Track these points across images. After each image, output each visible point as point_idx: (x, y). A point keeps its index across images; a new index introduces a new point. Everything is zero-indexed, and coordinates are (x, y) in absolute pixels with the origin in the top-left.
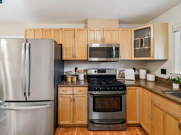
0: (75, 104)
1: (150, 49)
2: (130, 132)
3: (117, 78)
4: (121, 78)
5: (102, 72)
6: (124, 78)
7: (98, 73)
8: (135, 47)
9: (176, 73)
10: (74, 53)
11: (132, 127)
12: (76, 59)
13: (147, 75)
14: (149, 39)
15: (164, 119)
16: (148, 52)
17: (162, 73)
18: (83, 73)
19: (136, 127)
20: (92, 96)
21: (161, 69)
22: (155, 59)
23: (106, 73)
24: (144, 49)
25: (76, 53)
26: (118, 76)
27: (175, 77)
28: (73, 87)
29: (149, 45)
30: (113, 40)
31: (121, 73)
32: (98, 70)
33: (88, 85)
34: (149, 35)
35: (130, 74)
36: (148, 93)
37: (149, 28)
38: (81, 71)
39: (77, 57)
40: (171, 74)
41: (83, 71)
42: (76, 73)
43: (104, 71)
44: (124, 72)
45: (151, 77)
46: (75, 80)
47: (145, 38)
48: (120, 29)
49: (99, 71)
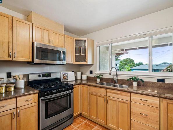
0: (19, 120)
1: (85, 56)
2: (76, 122)
3: (62, 81)
4: (65, 80)
5: (48, 76)
6: (67, 80)
7: (42, 77)
8: (76, 54)
9: (97, 72)
10: (11, 51)
11: (76, 119)
12: (14, 59)
13: (82, 75)
14: (85, 48)
15: (97, 101)
16: (84, 58)
17: (90, 74)
18: (22, 79)
19: (78, 118)
20: (45, 101)
21: (90, 71)
22: (88, 63)
23: (51, 76)
24: (82, 56)
25: (15, 51)
26: (63, 79)
27: (98, 75)
28: (16, 97)
29: (85, 53)
30: (59, 44)
31: (65, 75)
32: (42, 74)
33: (38, 91)
34: (85, 45)
35: (71, 76)
36: (87, 87)
37: (85, 41)
38: (19, 76)
39: (16, 57)
40: (95, 73)
41: (21, 77)
42: (9, 80)
43: (49, 75)
44: (67, 74)
45: (84, 77)
46: (12, 89)
47: (83, 47)
48: (65, 35)
49: (44, 75)
